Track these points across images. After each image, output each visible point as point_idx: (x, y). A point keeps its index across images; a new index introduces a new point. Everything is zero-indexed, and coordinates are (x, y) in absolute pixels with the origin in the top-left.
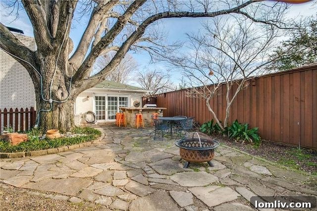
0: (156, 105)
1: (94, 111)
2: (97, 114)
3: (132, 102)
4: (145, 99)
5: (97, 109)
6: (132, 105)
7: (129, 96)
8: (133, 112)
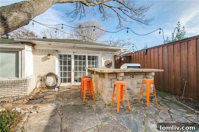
0: (139, 65)
1: (57, 72)
2: (61, 76)
3: (103, 61)
4: (118, 58)
5: (61, 70)
6: (103, 65)
7: (99, 55)
8: (107, 76)
